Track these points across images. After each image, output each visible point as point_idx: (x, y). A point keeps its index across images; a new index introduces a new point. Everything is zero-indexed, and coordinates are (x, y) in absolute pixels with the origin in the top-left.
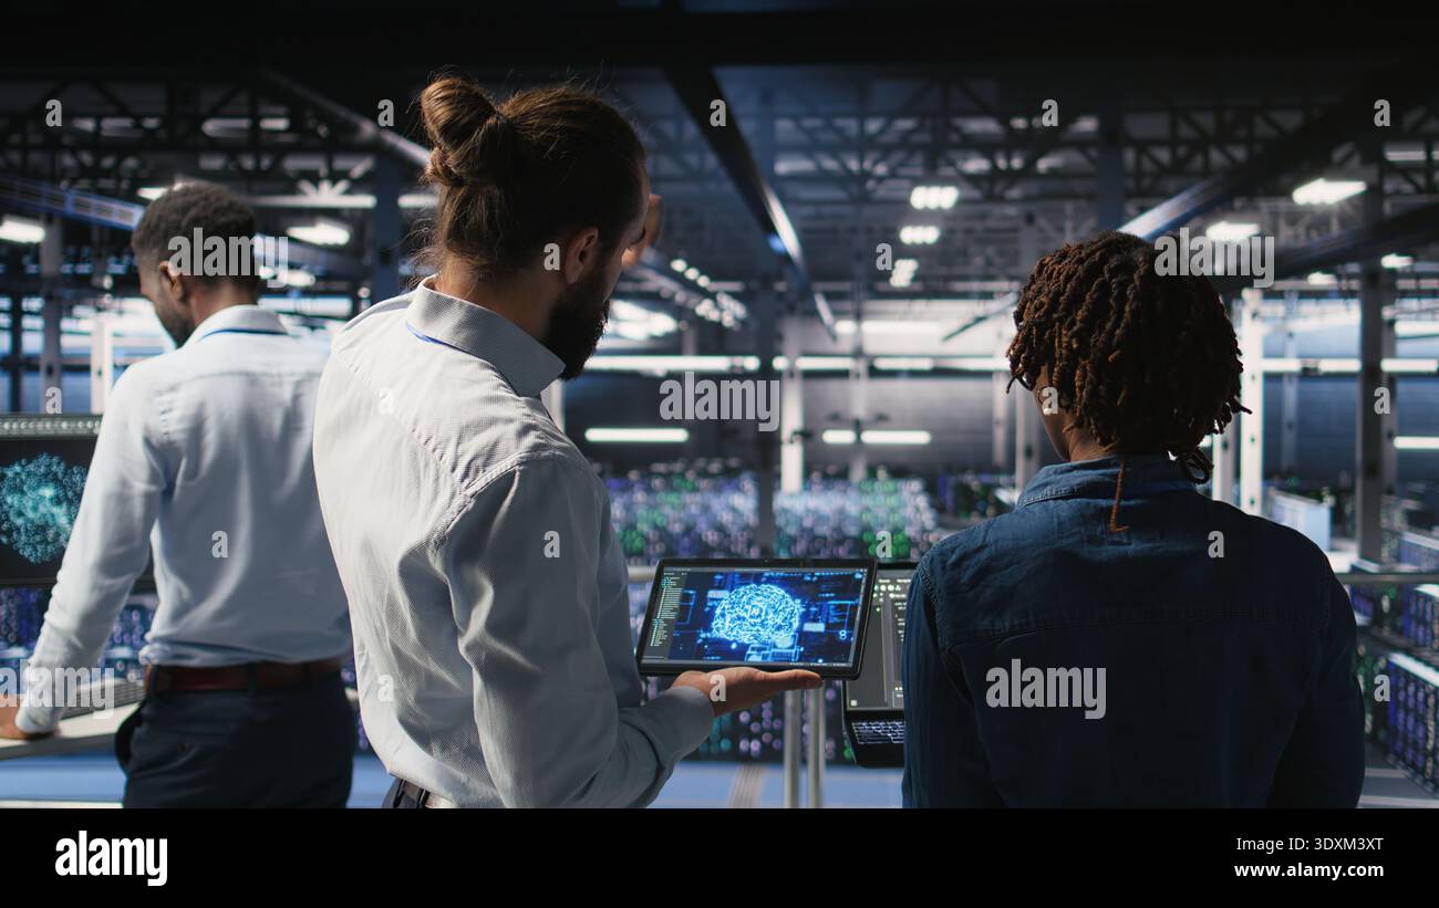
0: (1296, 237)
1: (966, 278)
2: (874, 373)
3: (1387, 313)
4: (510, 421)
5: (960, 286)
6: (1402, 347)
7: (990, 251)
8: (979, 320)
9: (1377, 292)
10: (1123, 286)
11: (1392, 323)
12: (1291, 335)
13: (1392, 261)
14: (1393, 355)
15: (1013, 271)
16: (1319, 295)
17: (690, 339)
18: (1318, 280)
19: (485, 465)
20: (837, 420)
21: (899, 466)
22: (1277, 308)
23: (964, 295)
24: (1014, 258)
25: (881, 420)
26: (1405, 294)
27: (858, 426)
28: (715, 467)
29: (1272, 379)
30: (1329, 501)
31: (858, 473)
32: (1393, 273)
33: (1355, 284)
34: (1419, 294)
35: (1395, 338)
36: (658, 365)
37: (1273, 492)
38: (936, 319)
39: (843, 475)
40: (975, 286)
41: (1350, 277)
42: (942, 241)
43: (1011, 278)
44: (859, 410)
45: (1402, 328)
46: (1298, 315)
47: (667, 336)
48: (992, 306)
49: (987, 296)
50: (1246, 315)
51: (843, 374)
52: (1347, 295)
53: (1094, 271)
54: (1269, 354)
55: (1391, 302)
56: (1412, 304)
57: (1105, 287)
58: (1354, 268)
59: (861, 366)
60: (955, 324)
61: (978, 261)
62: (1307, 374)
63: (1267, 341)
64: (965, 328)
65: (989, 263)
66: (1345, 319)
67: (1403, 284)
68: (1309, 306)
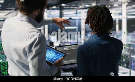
0: (51, 2)
1: (8, 7)
3: (63, 11)
4: (35, 31)
5: (7, 8)
6: (64, 16)
7: (11, 4)
8: (10, 13)
9: (61, 9)
10: (97, 15)
11: (63, 13)
12: (51, 14)
13: (63, 5)
14: (63, 17)
15: (14, 6)
16: (54, 9)
18: (54, 7)
19: (33, 37)
22: (49, 11)
23: (8, 10)
24: (14, 5)
26: (65, 9)
32: (63, 6)
33: (59, 8)
34: (66, 9)
35: (63, 15)
37: (49, 35)
38: (4, 13)
40: (9, 8)
41: (58, 7)
42: (4, 2)
43: (14, 7)
45: (64, 13)
46: (51, 12)
48: (12, 11)
49: (11, 10)
50: (45, 12)
52: (58, 9)
53: (94, 12)
55: (63, 10)
56: (66, 10)
57: (95, 15)
58: (59, 6)
60: (7, 14)
61: (9, 5)
63: (48, 15)
64: (8, 14)
65: (11, 5)
66: (57, 12)
67: (65, 8)
68: (53, 11)
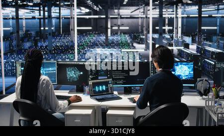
2: (121, 18)
17: (92, 13)
20: (116, 25)
21: (125, 32)
25: (122, 25)
27: (119, 26)
28: (97, 33)
29: (182, 18)
30: (191, 37)
31: (119, 33)
36: (87, 17)
39: (117, 34)
44: (119, 24)
47: (88, 12)
51: (116, 18)
54: (182, 14)
59: (119, 17)
62: (188, 17)
